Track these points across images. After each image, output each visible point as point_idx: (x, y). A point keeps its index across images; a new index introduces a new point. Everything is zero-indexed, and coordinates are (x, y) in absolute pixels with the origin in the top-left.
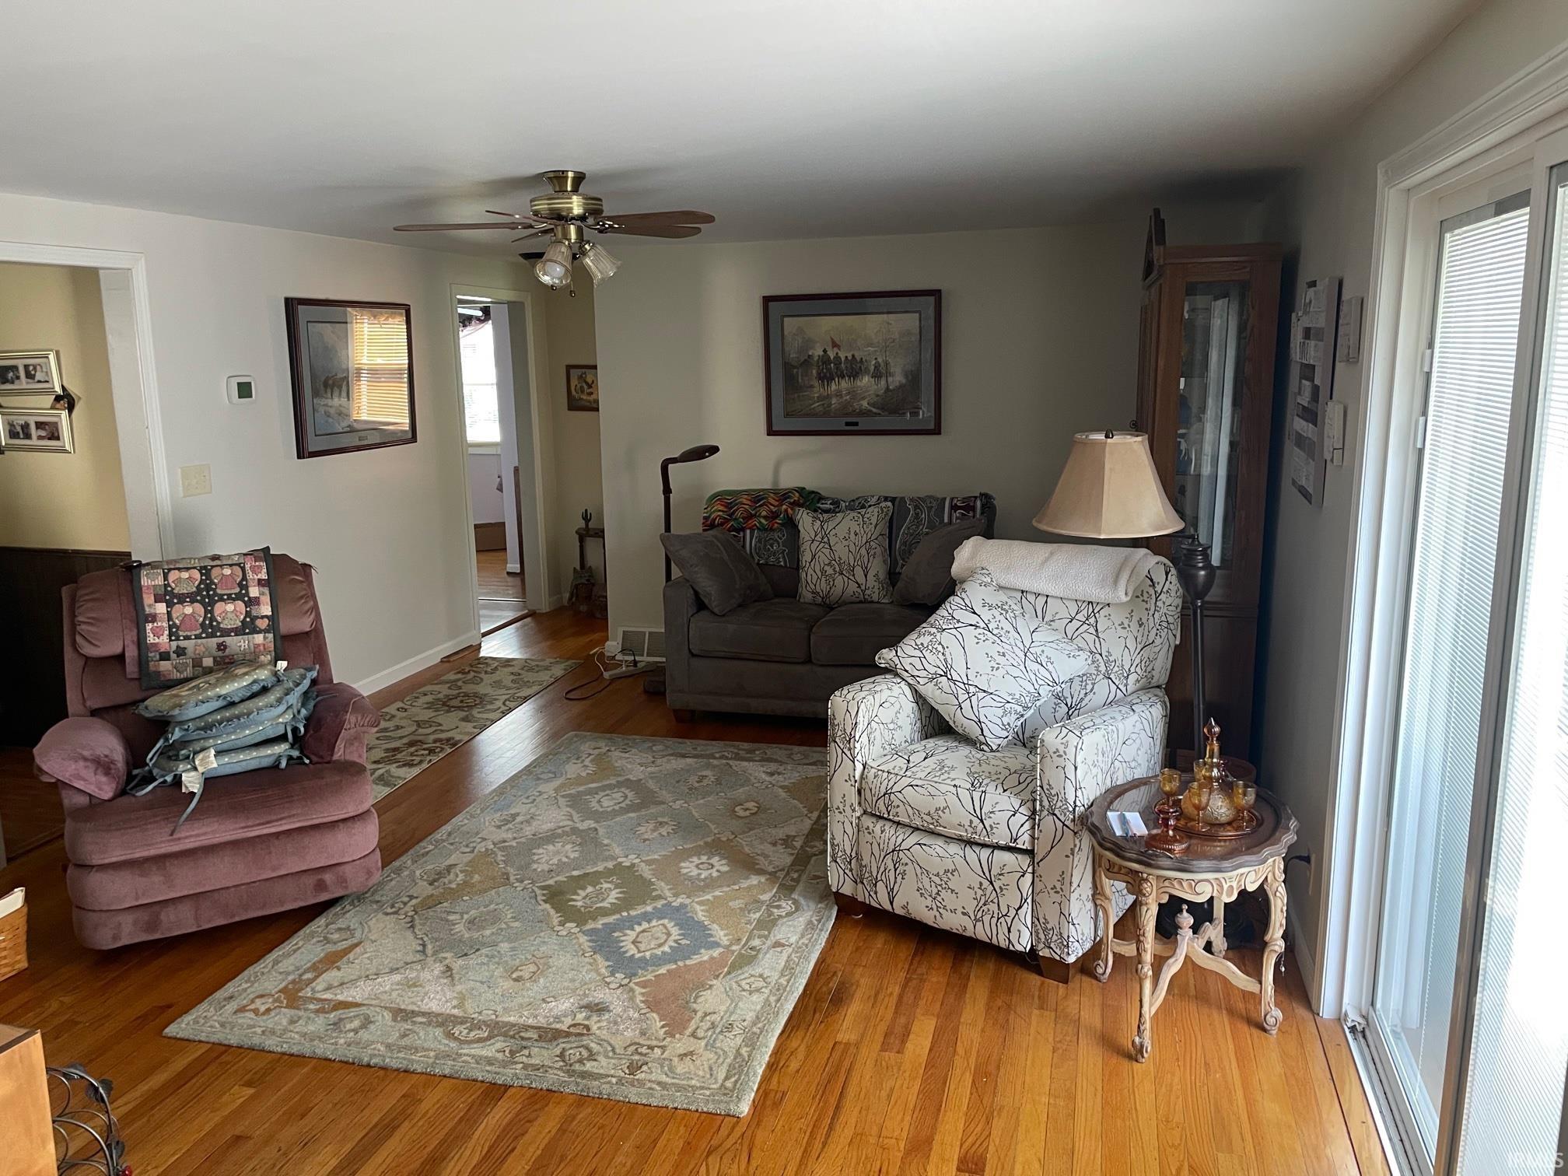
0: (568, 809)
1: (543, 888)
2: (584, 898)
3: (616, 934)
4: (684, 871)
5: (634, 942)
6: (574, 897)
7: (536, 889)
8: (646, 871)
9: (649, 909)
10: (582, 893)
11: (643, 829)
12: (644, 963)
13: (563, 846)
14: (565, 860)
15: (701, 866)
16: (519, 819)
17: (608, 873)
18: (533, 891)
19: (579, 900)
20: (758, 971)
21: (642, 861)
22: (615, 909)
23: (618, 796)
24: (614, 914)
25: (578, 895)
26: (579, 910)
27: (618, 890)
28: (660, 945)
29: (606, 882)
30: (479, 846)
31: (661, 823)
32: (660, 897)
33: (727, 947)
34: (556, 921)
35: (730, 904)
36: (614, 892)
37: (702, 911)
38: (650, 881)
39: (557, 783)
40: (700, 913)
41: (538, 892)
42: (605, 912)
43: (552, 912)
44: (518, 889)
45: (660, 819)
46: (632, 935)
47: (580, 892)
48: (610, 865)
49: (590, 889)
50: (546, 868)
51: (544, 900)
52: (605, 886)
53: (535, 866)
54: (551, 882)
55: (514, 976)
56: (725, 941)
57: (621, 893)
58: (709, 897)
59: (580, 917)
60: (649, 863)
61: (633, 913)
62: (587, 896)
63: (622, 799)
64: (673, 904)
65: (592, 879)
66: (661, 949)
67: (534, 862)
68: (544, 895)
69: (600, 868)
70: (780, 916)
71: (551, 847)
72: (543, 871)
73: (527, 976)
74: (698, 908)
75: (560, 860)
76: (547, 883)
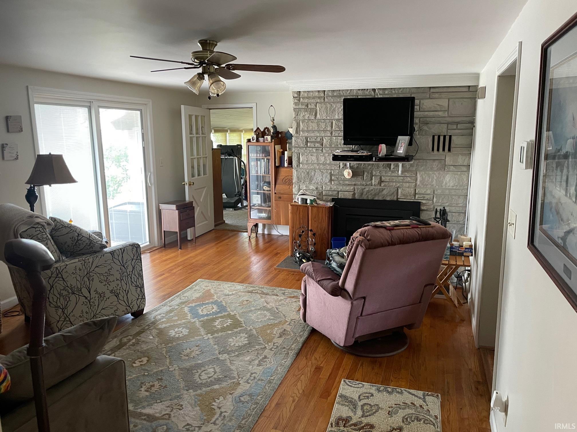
0: (232, 368)
1: (242, 326)
2: (227, 322)
3: (219, 310)
4: (188, 331)
5: (213, 308)
6: (231, 323)
7: (245, 326)
8: (202, 331)
9: (206, 318)
10: (228, 324)
11: (197, 353)
12: (212, 303)
13: (235, 344)
14: (234, 338)
15: (180, 332)
16: (257, 362)
17: (217, 331)
18: (246, 325)
19: (229, 322)
20: (181, 301)
21: (202, 336)
22: (217, 318)
23: (204, 376)
24: (218, 317)
25: (229, 323)
26: (230, 318)
27: (215, 325)
28: (206, 307)
29: (219, 328)
30: (272, 346)
31: (187, 356)
32: (200, 321)
33: (186, 306)
34: (237, 315)
35: (177, 318)
36: (217, 324)
37: (188, 317)
38: (202, 328)
39: (239, 391)
40: (189, 316)
41: (244, 325)
42: (222, 317)
43: (239, 318)
44: (251, 326)
45: (187, 358)
46: (213, 310)
47: (229, 325)
48: (216, 335)
49: (225, 325)
50: (242, 335)
51: (242, 322)
52: (219, 327)
53: (246, 336)
54: (239, 329)
55: (249, 302)
56: (186, 308)
57: (214, 324)
58: (183, 321)
59: (229, 316)
60: (201, 335)
61: (212, 317)
62: (226, 323)
63: (202, 374)
64: (197, 319)
65: (223, 329)
66: (205, 306)
67: (247, 337)
68: (242, 324)
69: (220, 334)
70: (163, 314)
71: (240, 344)
72: (243, 334)
73: (245, 301)
74: (189, 318)
75: (236, 338)
76: (241, 328)
